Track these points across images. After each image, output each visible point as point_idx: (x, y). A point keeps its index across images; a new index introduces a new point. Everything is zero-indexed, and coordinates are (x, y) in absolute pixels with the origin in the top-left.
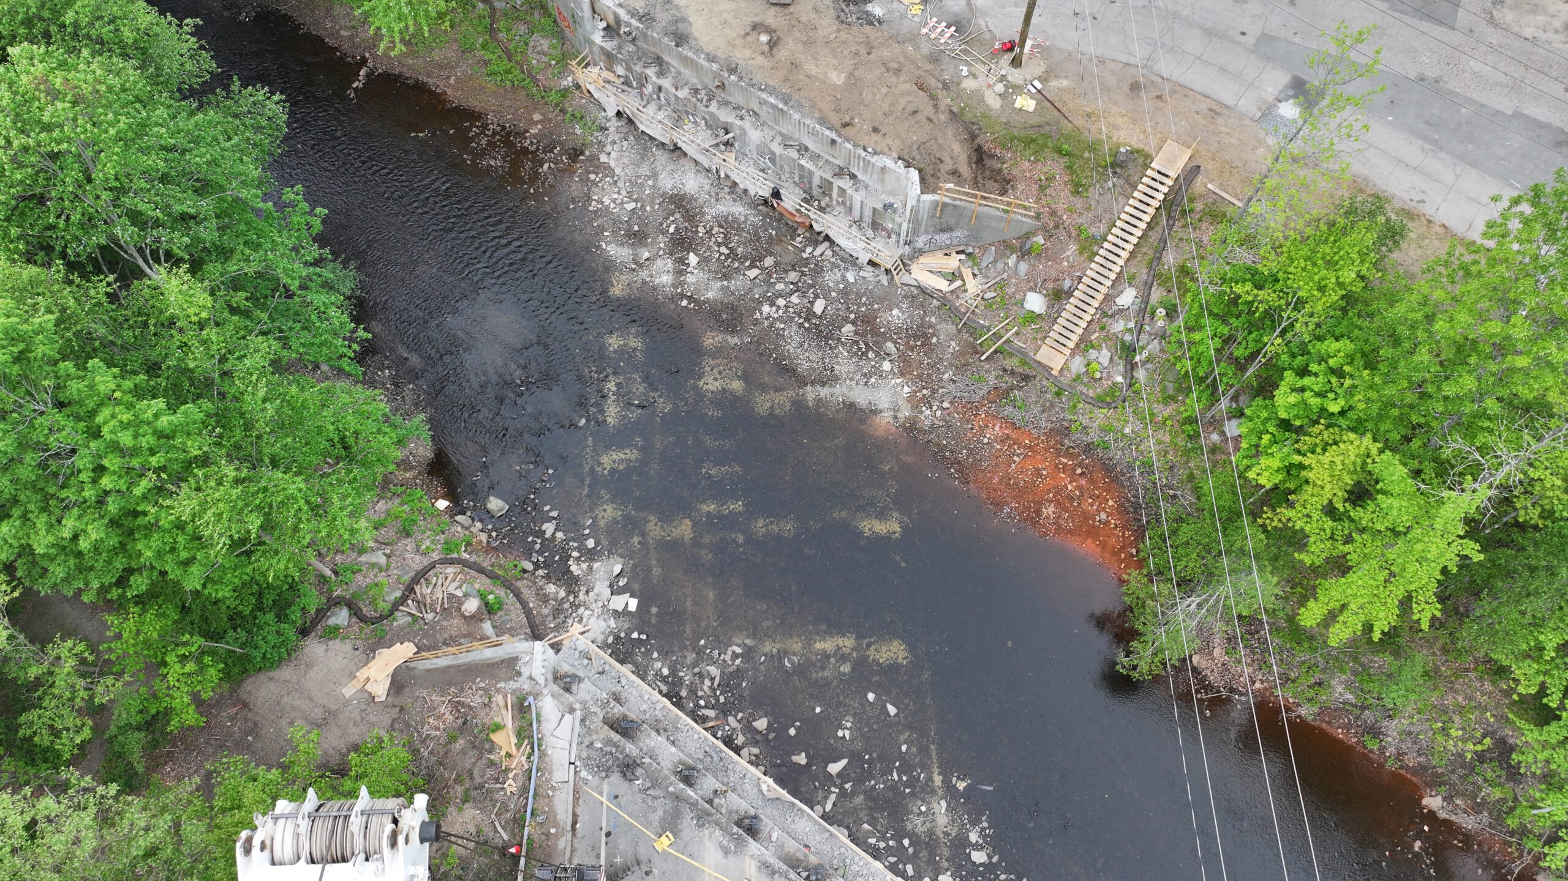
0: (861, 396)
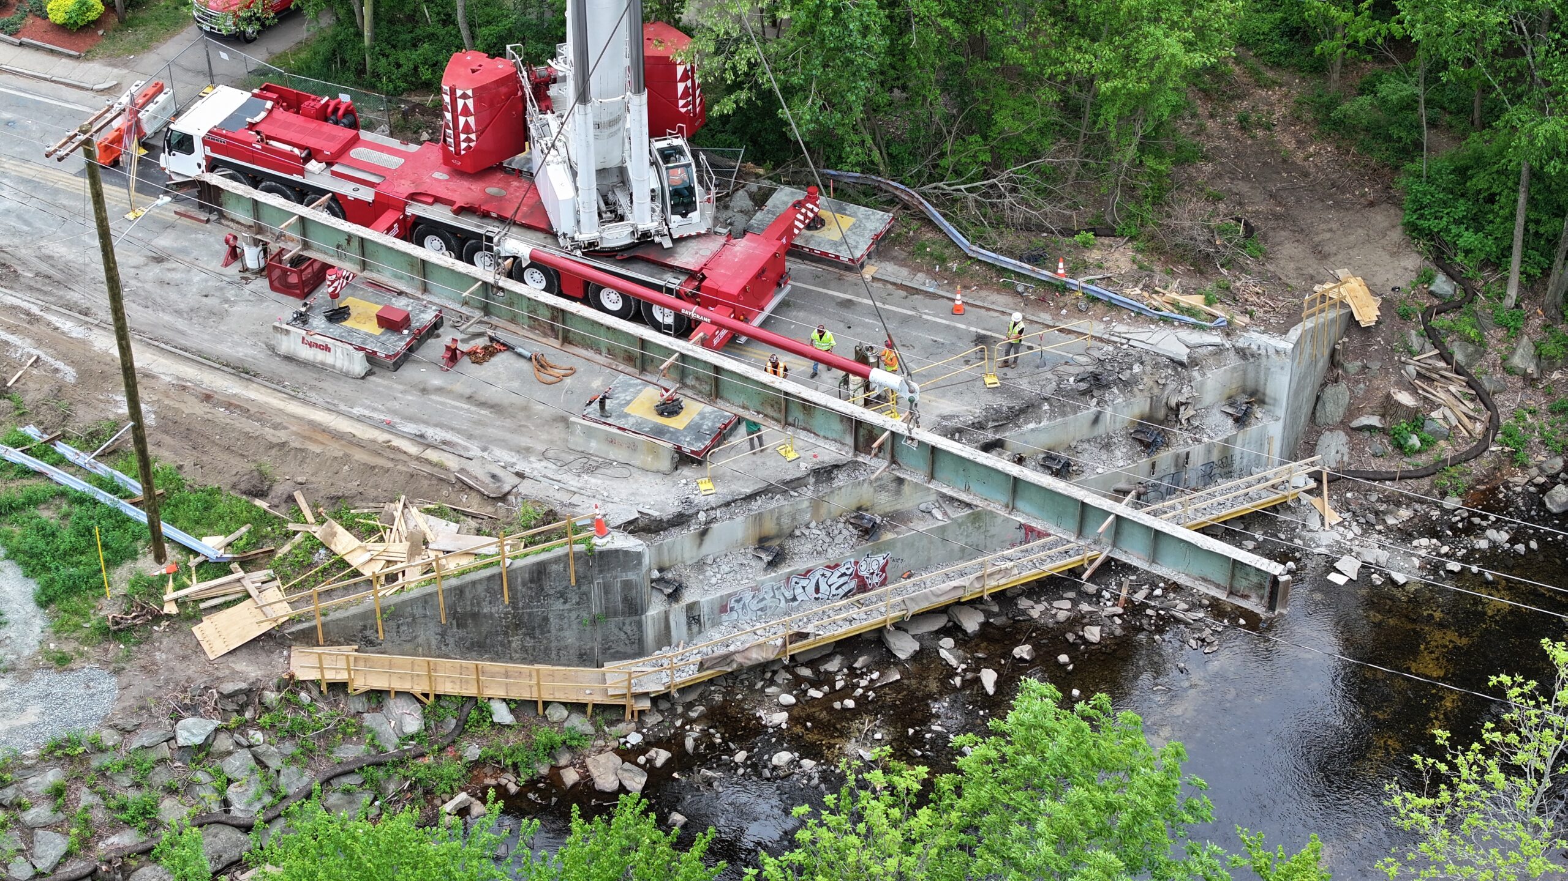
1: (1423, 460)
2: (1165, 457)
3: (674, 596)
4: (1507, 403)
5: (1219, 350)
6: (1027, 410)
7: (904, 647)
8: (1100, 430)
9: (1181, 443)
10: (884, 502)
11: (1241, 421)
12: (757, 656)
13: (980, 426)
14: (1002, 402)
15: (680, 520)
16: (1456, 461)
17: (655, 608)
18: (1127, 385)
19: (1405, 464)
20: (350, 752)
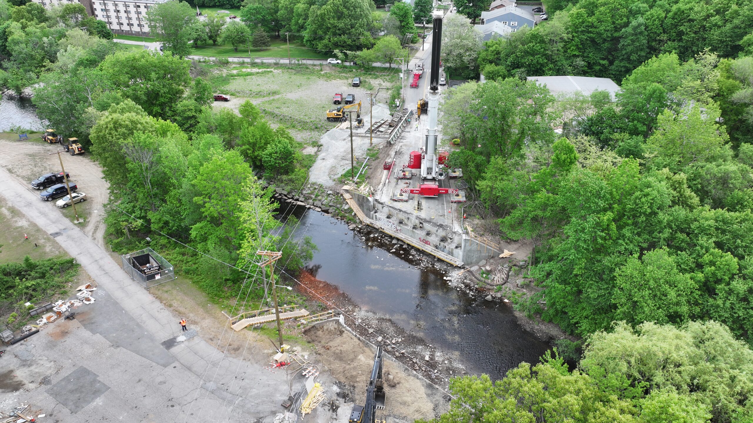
0: (370, 315)
1: (482, 279)
2: (442, 243)
3: (375, 212)
4: (508, 285)
5: (460, 234)
6: (429, 222)
7: (394, 242)
8: (437, 233)
9: (446, 244)
10: (406, 221)
11: (457, 247)
12: (376, 226)
13: (422, 219)
14: (428, 219)
15: (382, 204)
16: (488, 284)
17: (372, 213)
18: (444, 229)
19: (480, 278)
20: (338, 206)
